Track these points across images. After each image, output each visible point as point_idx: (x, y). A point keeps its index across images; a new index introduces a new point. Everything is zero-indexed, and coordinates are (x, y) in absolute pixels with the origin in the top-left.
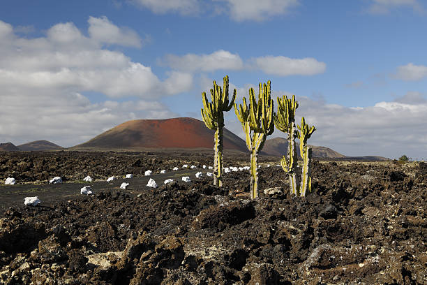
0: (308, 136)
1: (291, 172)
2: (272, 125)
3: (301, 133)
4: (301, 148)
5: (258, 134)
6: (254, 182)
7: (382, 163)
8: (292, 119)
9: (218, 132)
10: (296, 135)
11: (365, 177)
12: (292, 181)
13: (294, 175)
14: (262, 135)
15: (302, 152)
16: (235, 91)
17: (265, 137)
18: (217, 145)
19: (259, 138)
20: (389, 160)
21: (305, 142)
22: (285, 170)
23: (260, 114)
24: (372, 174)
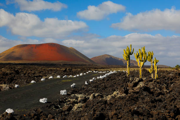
0: (157, 63)
1: (152, 73)
2: (146, 59)
3: (155, 62)
4: (155, 66)
5: (141, 62)
6: (140, 76)
7: (167, 69)
8: (152, 58)
9: (128, 61)
10: (153, 62)
11: (170, 74)
12: (152, 76)
13: (153, 74)
14: (143, 62)
15: (155, 67)
16: (133, 49)
17: (144, 63)
18: (128, 65)
19: (142, 63)
20: (170, 68)
21: (156, 64)
22: (150, 72)
23: (143, 56)
24: (172, 74)
